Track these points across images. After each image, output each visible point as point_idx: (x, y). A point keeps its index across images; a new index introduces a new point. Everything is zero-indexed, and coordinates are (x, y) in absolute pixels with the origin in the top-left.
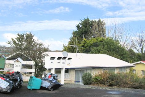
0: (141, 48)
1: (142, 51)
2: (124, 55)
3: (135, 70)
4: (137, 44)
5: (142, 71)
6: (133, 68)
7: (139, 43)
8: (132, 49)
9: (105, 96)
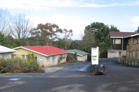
0: (18, 34)
1: (19, 37)
2: (4, 41)
3: (16, 55)
4: (15, 30)
5: (22, 55)
6: (14, 54)
7: (16, 29)
8: (11, 35)
9: (9, 83)
